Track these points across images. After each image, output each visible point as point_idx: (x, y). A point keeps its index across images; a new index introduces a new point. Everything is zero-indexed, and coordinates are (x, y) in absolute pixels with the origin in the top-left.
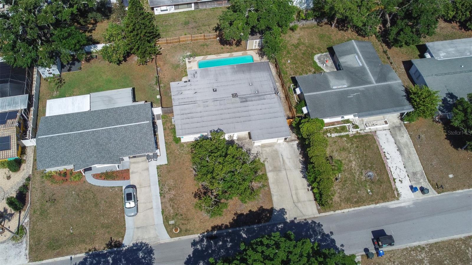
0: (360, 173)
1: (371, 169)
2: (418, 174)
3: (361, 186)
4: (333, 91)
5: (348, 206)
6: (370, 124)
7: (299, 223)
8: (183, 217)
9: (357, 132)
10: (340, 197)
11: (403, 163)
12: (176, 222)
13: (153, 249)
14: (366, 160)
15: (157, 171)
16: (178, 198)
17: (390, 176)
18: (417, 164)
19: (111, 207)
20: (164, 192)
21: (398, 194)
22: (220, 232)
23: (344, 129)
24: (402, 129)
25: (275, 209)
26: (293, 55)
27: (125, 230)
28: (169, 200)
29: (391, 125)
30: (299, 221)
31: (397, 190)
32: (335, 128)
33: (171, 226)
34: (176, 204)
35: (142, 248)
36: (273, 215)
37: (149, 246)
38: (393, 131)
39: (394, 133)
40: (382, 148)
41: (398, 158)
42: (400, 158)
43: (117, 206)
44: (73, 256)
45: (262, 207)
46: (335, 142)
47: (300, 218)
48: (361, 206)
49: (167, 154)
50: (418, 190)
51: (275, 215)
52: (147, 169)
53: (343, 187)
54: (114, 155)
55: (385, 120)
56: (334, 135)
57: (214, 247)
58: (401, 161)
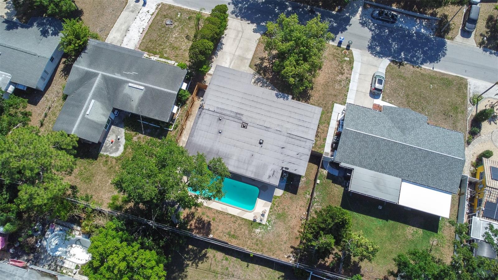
0: (176, 27)
2: (131, 10)
8: (337, 58)
11: (134, 21)
12: (344, 57)
13: (367, 49)
14: (162, 33)
16: (336, 72)
17: (154, 18)
20: (346, 81)
21: (158, 6)
27: (387, 69)
28: (344, 74)
30: (247, 21)
31: (157, 8)
33: (348, 56)
34: (339, 69)
35: (376, 53)
37: (370, 52)
40: (140, 37)
42: (133, 25)
44: (432, 69)
47: (245, 22)
51: (263, 32)
58: (134, 23)
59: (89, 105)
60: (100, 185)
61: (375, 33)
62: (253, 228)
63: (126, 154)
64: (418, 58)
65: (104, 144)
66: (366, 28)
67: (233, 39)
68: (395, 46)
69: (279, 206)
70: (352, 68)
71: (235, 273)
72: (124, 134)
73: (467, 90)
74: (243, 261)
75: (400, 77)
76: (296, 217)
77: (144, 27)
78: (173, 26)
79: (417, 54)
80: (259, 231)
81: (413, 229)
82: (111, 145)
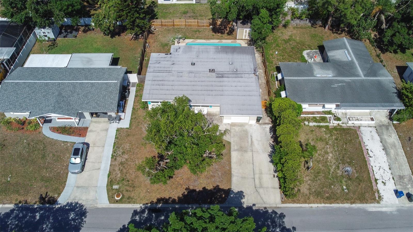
0: (337, 167)
1: (350, 164)
2: (405, 178)
3: (335, 181)
4: (316, 78)
5: (318, 200)
6: (354, 118)
7: (257, 211)
8: (129, 183)
9: (339, 124)
10: (310, 189)
11: (388, 164)
12: (120, 188)
14: (345, 154)
15: (116, 133)
16: (129, 163)
17: (371, 175)
18: (404, 167)
19: (58, 161)
20: (117, 155)
21: (380, 197)
22: (166, 206)
23: (324, 120)
24: (390, 129)
25: (232, 191)
26: (282, 48)
27: (64, 187)
28: (119, 163)
29: (378, 123)
30: (258, 208)
31: (378, 192)
32: (314, 117)
33: (114, 191)
34: (126, 169)
35: (75, 209)
36: (229, 197)
38: (380, 129)
39: (380, 131)
40: (365, 145)
41: (383, 158)
42: (385, 158)
43: (64, 161)
45: (218, 186)
46: (312, 131)
47: (260, 206)
48: (334, 203)
49: (131, 119)
50: (404, 195)
51: (231, 197)
52: (107, 130)
53: (314, 179)
54: (73, 108)
55: (372, 117)
56: (311, 124)
57: (155, 221)
58: (386, 161)
75: (48, 180)
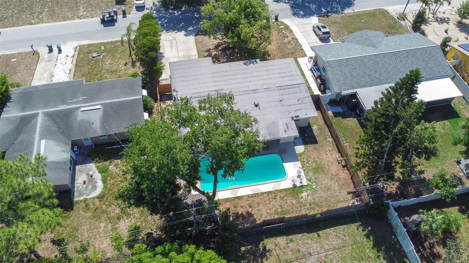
12: (279, 27)
13: (293, 16)
35: (302, 16)
44: (353, 11)
59: (40, 146)
60: (90, 236)
61: (291, 4)
62: (297, 194)
63: (108, 187)
64: (337, 8)
65: (76, 189)
66: (281, 3)
67: (169, 47)
68: (313, 7)
69: (309, 161)
70: (291, 31)
71: (311, 250)
72: (96, 169)
73: (390, 14)
74: (311, 232)
75: (334, 23)
76: (332, 163)
77: (70, 68)
78: (101, 56)
79: (334, 6)
80: (306, 194)
81: (439, 124)
82: (85, 185)
